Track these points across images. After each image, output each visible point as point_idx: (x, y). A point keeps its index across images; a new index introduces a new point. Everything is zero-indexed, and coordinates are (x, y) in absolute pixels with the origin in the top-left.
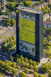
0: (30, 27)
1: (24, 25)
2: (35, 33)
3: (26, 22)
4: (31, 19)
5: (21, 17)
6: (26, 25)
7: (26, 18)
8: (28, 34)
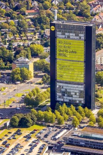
0: (76, 52)
1: (66, 51)
2: (85, 62)
3: (70, 46)
4: (78, 37)
5: (60, 38)
6: (69, 51)
7: (69, 37)
8: (72, 67)
